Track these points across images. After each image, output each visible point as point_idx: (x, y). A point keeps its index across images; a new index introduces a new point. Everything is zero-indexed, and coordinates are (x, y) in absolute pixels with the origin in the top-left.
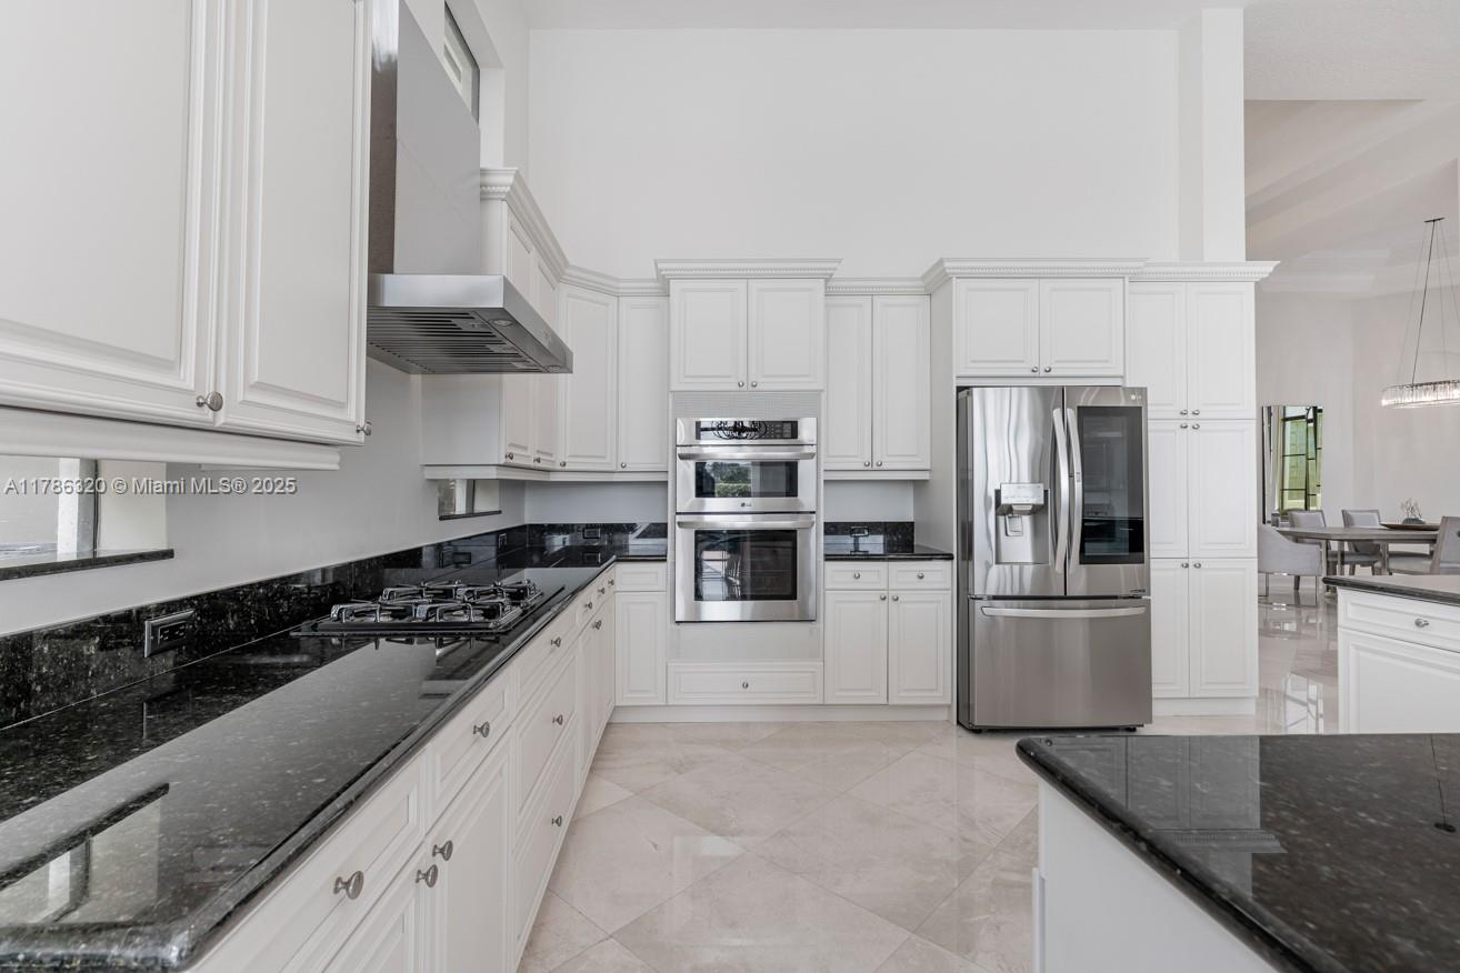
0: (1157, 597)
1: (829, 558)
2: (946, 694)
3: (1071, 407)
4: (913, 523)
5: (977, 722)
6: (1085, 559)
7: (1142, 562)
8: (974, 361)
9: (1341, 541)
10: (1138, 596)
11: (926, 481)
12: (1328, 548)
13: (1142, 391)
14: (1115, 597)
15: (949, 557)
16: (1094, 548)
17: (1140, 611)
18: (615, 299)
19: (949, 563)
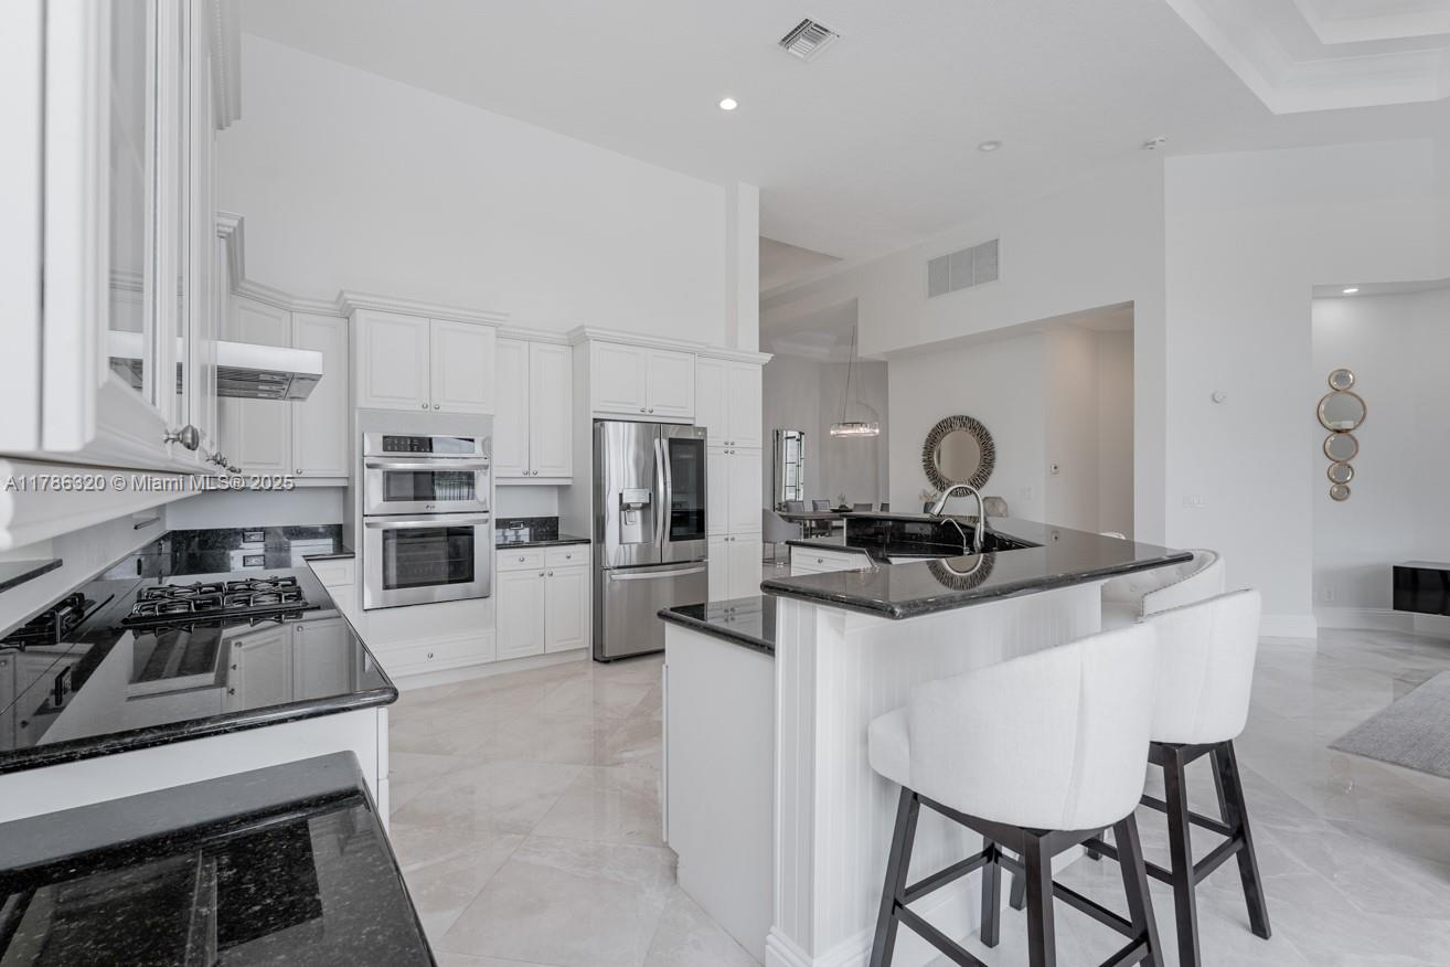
0: (712, 560)
1: (499, 547)
2: (585, 639)
3: (665, 438)
4: (557, 518)
5: (608, 654)
6: (673, 538)
7: (703, 538)
8: (606, 401)
9: (811, 520)
10: (701, 560)
11: (568, 486)
12: (805, 525)
13: (704, 430)
14: (688, 562)
15: (588, 542)
16: (680, 531)
17: (703, 569)
18: (289, 314)
19: (588, 546)
